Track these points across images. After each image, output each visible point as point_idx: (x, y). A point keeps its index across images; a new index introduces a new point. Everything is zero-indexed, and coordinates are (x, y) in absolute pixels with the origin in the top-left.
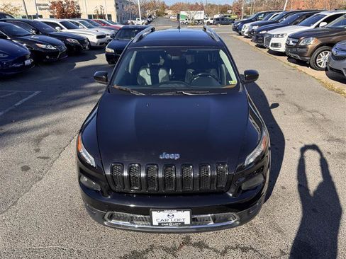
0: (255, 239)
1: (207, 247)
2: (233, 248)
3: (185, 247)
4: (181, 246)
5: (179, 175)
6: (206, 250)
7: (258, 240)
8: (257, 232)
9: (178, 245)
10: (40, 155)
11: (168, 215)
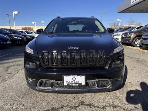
1: (94, 106)
2: (108, 106)
3: (81, 106)
4: (79, 106)
5: (79, 57)
6: (93, 107)
7: (121, 103)
8: (120, 99)
9: (77, 105)
11: (73, 79)
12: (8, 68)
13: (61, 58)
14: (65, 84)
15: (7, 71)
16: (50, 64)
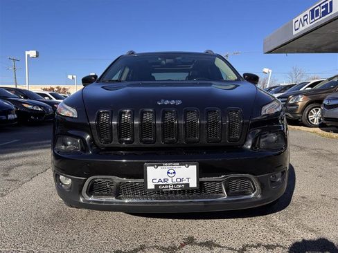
0: (281, 238)
1: (219, 246)
2: (253, 246)
3: (188, 246)
4: (182, 246)
5: (182, 122)
6: (216, 249)
7: (286, 239)
8: (282, 232)
9: (178, 244)
10: (9, 178)
11: (168, 173)
12: (10, 169)
13: (141, 125)
14: (151, 186)
15: (7, 175)
16: (115, 137)
